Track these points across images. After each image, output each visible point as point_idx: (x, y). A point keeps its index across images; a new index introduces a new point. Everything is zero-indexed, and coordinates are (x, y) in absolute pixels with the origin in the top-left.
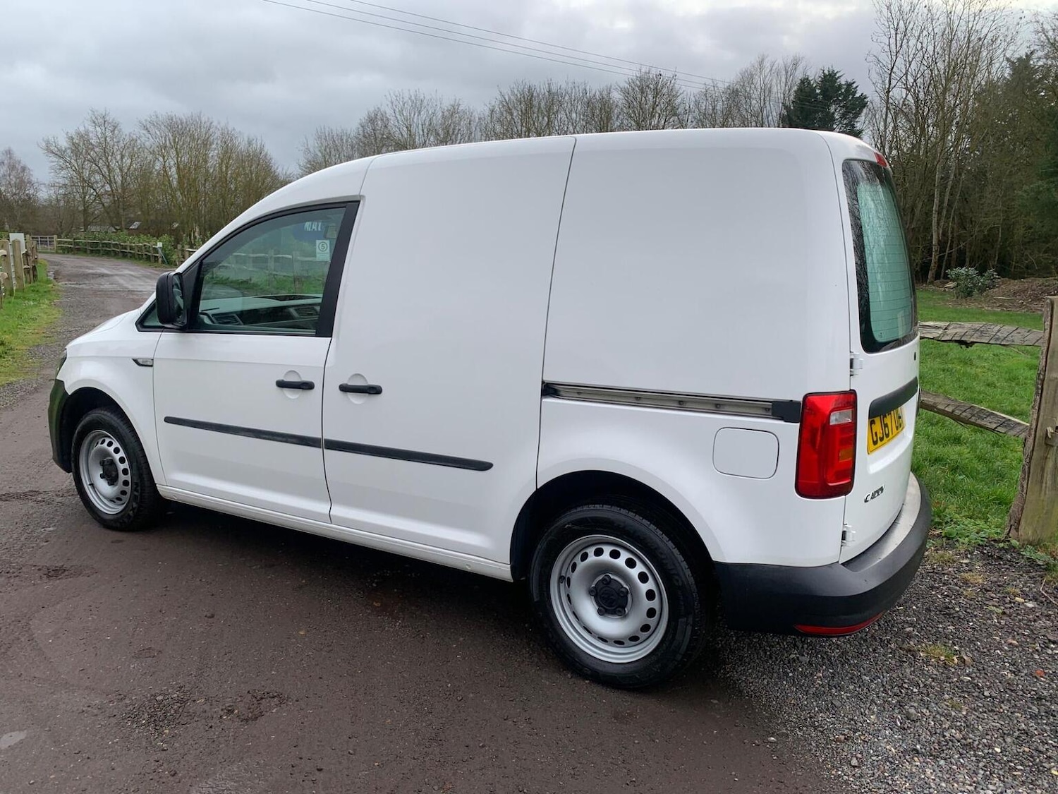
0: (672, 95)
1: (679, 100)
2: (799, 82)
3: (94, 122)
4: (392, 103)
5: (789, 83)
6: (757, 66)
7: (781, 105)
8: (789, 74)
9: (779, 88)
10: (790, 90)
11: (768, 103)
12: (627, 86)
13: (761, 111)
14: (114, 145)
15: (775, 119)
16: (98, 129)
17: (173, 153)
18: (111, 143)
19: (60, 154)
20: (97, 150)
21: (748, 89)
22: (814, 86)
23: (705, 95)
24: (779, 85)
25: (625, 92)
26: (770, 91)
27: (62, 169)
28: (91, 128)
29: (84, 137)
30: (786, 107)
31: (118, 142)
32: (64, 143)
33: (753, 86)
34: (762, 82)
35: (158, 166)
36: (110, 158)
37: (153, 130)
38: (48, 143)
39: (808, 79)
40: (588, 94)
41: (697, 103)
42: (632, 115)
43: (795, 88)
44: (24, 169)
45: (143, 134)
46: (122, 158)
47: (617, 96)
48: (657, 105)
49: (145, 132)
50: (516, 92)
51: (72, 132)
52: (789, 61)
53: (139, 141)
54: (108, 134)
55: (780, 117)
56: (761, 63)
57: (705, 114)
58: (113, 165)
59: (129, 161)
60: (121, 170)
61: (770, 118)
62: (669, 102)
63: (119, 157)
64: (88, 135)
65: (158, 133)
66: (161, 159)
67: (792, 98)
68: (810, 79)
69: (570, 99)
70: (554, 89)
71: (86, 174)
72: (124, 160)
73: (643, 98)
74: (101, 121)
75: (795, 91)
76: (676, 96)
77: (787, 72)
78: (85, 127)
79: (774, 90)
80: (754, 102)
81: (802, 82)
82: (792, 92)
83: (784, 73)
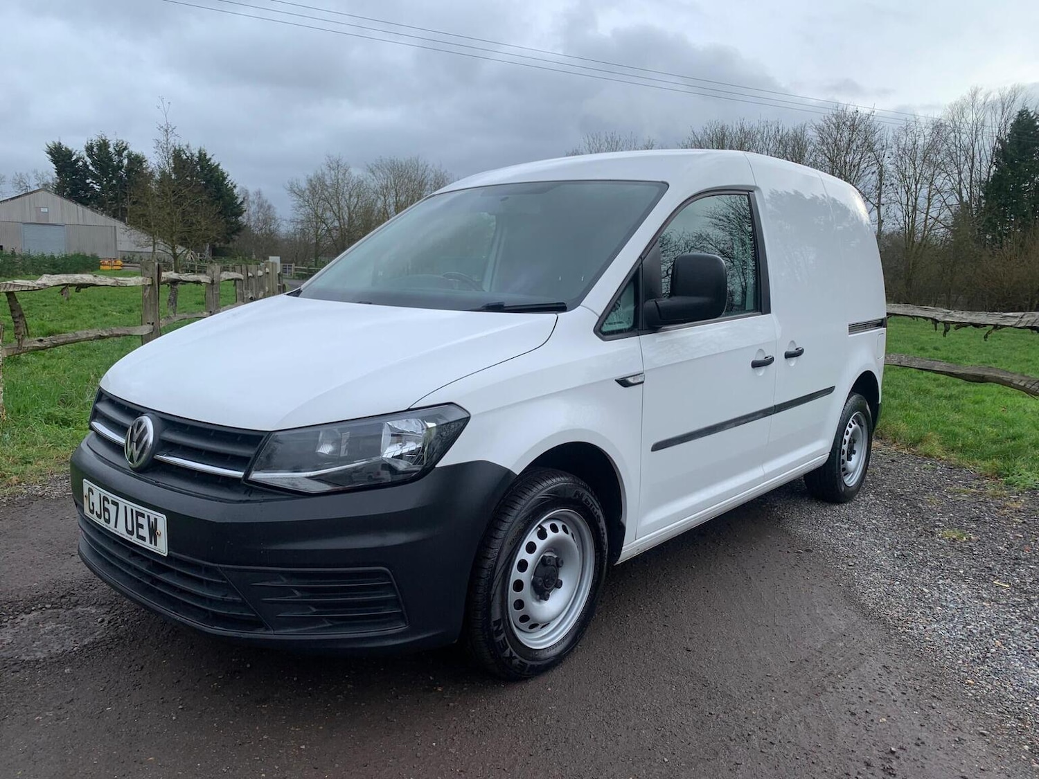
0: (869, 131)
1: (877, 137)
2: (1017, 114)
3: (330, 167)
4: (589, 145)
5: (1006, 116)
6: (969, 99)
7: (995, 139)
8: (1006, 106)
9: (994, 121)
10: (1006, 123)
11: (980, 137)
12: (822, 123)
13: (972, 144)
14: (344, 186)
15: (988, 153)
16: (332, 172)
17: (393, 193)
18: (342, 185)
19: (300, 194)
20: (330, 190)
21: (958, 124)
22: (1034, 117)
23: (906, 130)
24: (994, 118)
25: (820, 130)
26: (983, 125)
27: (301, 207)
28: (327, 172)
29: (321, 179)
30: (1000, 140)
31: (348, 183)
32: (304, 185)
33: (963, 120)
34: (974, 115)
35: (380, 204)
36: (340, 197)
37: (378, 173)
38: (292, 184)
39: (1027, 111)
40: (780, 132)
41: (897, 139)
42: (826, 152)
43: (1012, 121)
44: (269, 207)
45: (370, 177)
46: (350, 198)
47: (812, 135)
48: (853, 142)
49: (371, 174)
50: (708, 132)
51: (311, 175)
52: (1007, 92)
53: (365, 183)
54: (340, 176)
55: (994, 151)
56: (974, 95)
57: (904, 149)
58: (343, 203)
59: (356, 200)
60: (349, 208)
61: (983, 152)
62: (866, 139)
63: (347, 197)
64: (324, 178)
65: (382, 175)
66: (382, 198)
67: (1008, 131)
68: (1030, 110)
69: (762, 138)
70: (747, 128)
71: (320, 211)
72: (352, 199)
73: (839, 135)
74: (335, 165)
75: (1012, 124)
76: (874, 132)
77: (1003, 104)
78: (322, 170)
79: (988, 123)
80: (964, 136)
81: (1021, 114)
82: (1009, 125)
83: (1000, 105)
